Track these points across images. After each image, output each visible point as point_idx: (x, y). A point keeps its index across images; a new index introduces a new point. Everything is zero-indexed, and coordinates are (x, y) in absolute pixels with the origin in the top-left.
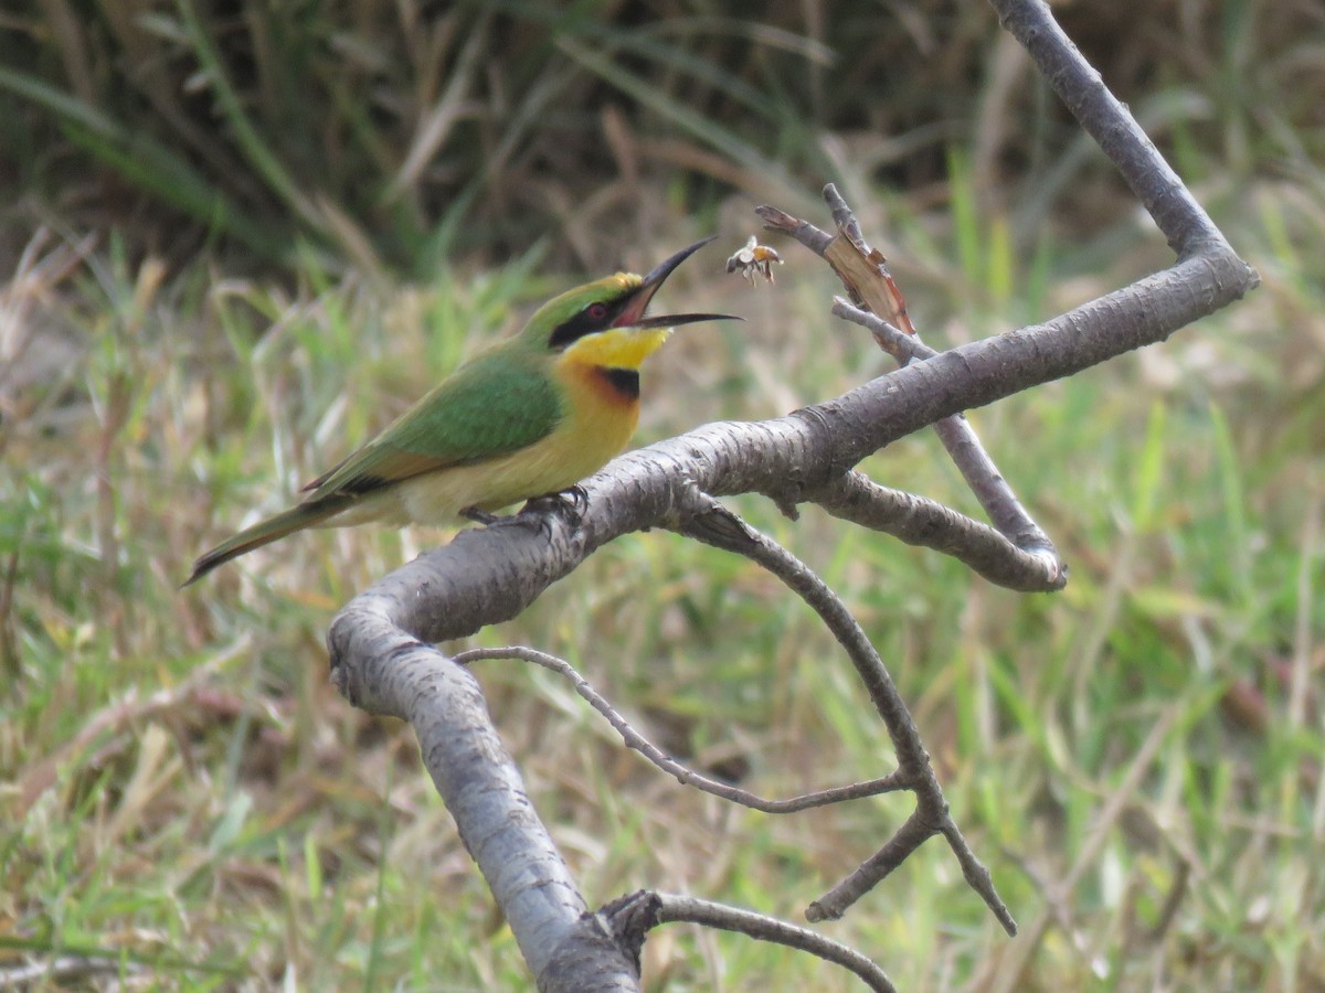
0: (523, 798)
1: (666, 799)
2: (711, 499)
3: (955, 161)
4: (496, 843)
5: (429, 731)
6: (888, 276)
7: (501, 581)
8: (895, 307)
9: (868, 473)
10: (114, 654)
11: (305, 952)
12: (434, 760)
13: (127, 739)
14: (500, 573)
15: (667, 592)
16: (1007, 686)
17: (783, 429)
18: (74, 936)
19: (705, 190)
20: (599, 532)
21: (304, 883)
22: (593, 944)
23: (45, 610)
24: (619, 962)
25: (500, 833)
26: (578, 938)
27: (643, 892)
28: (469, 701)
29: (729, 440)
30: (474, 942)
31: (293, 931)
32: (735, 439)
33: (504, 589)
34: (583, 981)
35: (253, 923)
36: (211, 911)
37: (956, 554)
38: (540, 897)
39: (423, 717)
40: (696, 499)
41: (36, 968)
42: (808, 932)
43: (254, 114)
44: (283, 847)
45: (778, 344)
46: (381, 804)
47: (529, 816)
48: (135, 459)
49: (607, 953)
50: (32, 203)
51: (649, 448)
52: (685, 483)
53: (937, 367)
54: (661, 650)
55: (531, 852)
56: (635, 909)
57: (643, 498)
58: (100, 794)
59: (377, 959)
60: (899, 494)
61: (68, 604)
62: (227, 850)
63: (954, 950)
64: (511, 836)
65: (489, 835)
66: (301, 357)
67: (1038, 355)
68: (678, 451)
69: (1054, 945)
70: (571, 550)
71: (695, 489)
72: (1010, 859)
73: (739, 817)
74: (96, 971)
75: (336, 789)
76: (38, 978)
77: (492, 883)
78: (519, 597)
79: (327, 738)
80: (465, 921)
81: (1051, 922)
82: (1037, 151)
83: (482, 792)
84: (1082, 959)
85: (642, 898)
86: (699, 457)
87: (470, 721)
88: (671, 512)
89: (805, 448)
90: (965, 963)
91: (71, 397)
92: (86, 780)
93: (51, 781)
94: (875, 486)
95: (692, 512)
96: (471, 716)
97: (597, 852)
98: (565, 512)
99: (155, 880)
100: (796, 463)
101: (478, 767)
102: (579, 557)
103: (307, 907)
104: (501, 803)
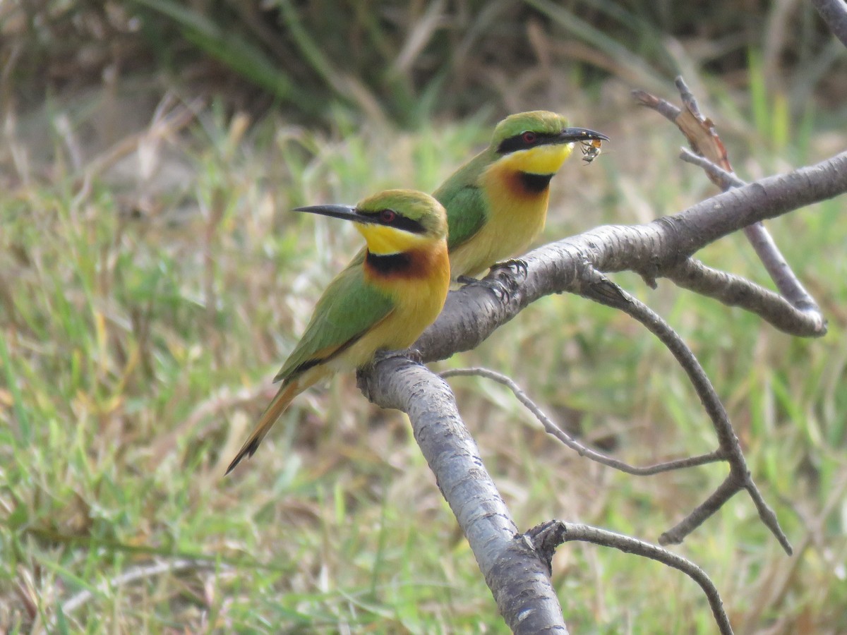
0: (479, 461)
1: (566, 462)
2: (601, 274)
3: (753, 58)
4: (461, 489)
5: (419, 418)
6: (716, 135)
7: (466, 324)
8: (720, 154)
9: (701, 260)
10: (213, 366)
11: (334, 558)
12: (422, 436)
13: (221, 421)
14: (466, 319)
15: (567, 331)
16: (783, 392)
17: (647, 230)
18: (186, 546)
19: (593, 74)
20: (529, 294)
21: (334, 513)
22: (522, 554)
23: (170, 338)
24: (538, 566)
25: (464, 483)
26: (512, 551)
27: (554, 521)
28: (445, 399)
29: (613, 237)
30: (442, 553)
31: (326, 545)
32: (616, 236)
33: (469, 329)
34: (515, 578)
35: (301, 539)
36: (273, 530)
37: (757, 312)
38: (488, 523)
39: (415, 409)
40: (591, 274)
41: (162, 567)
42: (659, 548)
43: (307, 23)
44: (321, 491)
45: (638, 174)
46: (383, 465)
47: (482, 473)
48: (228, 242)
49: (531, 560)
50: (163, 78)
51: (562, 241)
52: (584, 264)
53: (746, 192)
54: (563, 367)
55: (482, 495)
56: (549, 532)
57: (557, 273)
58: (204, 456)
59: (380, 563)
60: (720, 273)
61: (184, 333)
62: (284, 493)
63: (748, 561)
64: (470, 485)
65: (457, 484)
66: (334, 180)
67: (810, 185)
68: (580, 243)
69: (812, 559)
70: (511, 306)
71: (591, 267)
72: (784, 502)
73: (612, 475)
74: (202, 569)
75: (355, 454)
76: (163, 573)
77: (457, 515)
78: (478, 334)
79: (349, 422)
80: (436, 539)
81: (810, 543)
82: (804, 52)
83: (452, 457)
84: (829, 567)
85: (554, 525)
86: (594, 247)
87: (445, 412)
88: (575, 282)
89: (661, 242)
90: (755, 569)
91: (188, 202)
92: (195, 447)
93: (172, 446)
94: (706, 268)
95: (589, 282)
96: (446, 408)
97: (521, 495)
98: (508, 281)
99: (238, 511)
100: (655, 252)
101: (450, 441)
102: (517, 310)
103: (335, 530)
104: (464, 464)
